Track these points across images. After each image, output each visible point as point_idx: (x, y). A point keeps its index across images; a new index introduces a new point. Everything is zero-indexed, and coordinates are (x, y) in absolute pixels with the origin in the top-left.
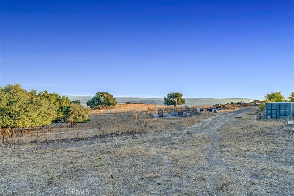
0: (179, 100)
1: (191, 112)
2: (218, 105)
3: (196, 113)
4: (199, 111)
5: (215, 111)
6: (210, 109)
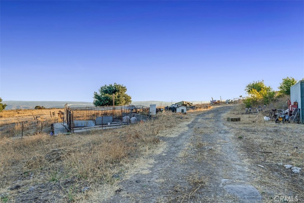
0: (121, 97)
1: (138, 116)
2: (182, 103)
3: (148, 115)
4: (154, 113)
5: (183, 110)
6: (173, 107)
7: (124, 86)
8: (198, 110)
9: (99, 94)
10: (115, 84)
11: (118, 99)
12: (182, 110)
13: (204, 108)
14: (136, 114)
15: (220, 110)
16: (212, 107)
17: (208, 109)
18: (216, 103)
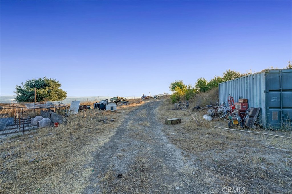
0: (53, 92)
3: (65, 116)
5: (113, 107)
6: (102, 103)
7: (56, 81)
8: (131, 105)
9: (23, 88)
10: (45, 78)
11: (48, 94)
12: (111, 107)
13: (137, 104)
14: (53, 113)
15: (151, 106)
16: (143, 102)
17: (140, 104)
18: (146, 98)
